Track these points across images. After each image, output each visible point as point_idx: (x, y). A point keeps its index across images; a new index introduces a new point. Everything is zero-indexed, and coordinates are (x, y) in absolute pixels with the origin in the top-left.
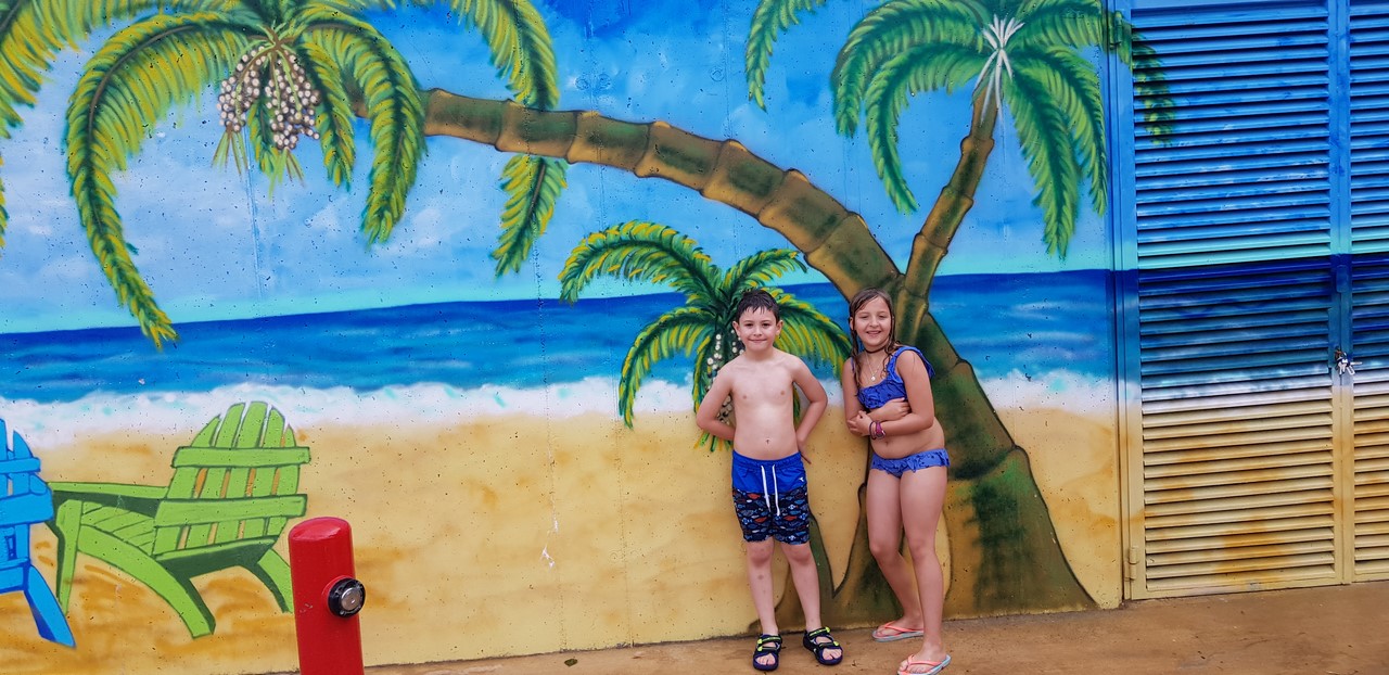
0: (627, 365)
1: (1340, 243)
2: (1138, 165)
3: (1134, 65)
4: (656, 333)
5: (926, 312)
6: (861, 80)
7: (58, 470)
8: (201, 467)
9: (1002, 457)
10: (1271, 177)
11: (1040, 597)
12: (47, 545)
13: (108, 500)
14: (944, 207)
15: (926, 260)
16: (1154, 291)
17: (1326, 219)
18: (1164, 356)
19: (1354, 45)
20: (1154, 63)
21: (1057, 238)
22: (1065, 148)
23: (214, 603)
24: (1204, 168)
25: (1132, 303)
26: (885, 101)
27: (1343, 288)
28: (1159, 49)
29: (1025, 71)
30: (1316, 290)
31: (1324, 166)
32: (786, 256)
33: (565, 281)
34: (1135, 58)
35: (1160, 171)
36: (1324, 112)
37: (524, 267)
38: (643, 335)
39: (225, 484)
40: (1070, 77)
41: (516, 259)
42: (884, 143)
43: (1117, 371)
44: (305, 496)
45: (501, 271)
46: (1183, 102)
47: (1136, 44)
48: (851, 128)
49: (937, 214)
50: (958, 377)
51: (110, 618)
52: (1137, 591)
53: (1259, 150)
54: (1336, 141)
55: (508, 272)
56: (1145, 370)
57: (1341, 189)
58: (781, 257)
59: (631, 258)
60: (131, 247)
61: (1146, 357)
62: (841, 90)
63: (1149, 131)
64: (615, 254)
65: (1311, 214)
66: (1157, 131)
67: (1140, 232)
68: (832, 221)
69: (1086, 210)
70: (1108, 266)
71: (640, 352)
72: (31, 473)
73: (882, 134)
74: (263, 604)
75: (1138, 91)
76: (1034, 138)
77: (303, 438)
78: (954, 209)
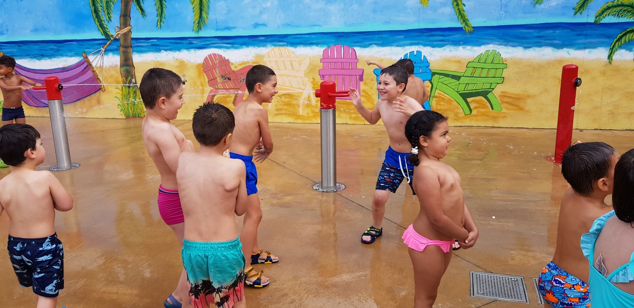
0: (613, 44)
4: (625, 34)
7: (434, 67)
8: (474, 68)
12: (428, 86)
13: (447, 75)
23: (472, 106)
33: (596, 17)
37: (584, 12)
38: (620, 35)
39: (481, 73)
41: (582, 10)
44: (504, 78)
45: (576, 13)
51: (443, 107)
55: (578, 14)
59: (621, 10)
60: (464, 5)
64: (615, 9)
71: (618, 40)
72: (427, 67)
74: (487, 107)
77: (506, 61)
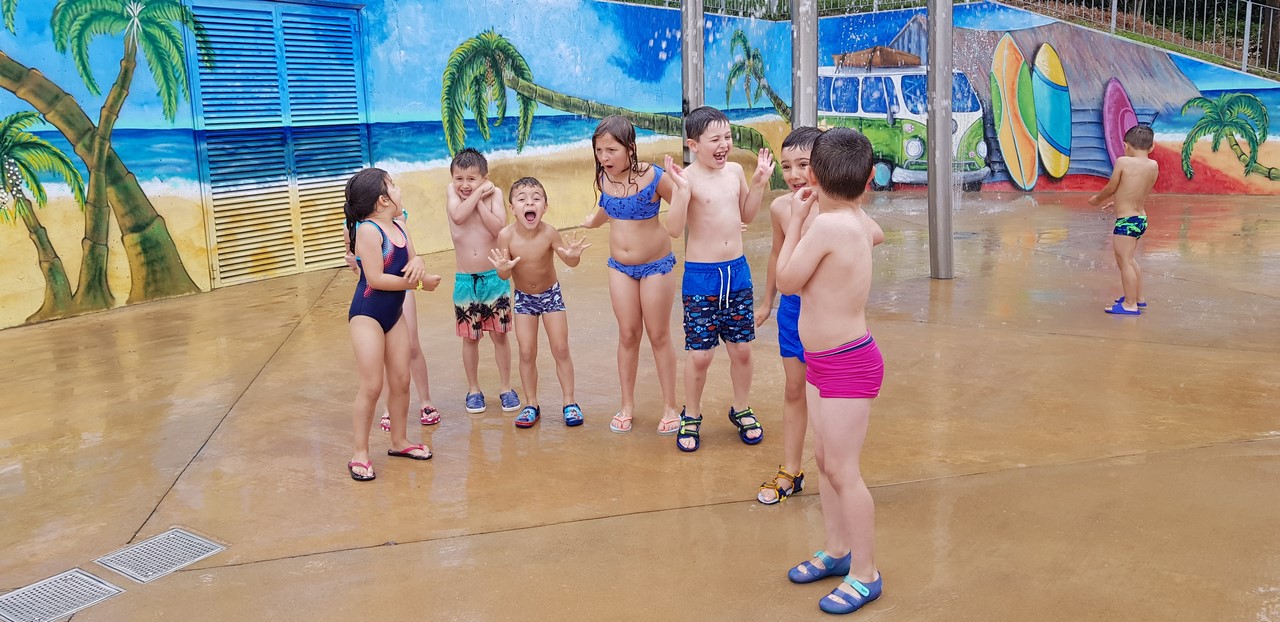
1: (286, 121)
2: (202, 80)
3: (196, 32)
5: (110, 147)
6: (67, 25)
9: (152, 221)
10: (257, 90)
11: (175, 289)
14: (114, 94)
15: (108, 121)
16: (213, 141)
17: (279, 110)
18: (220, 171)
19: (285, 34)
20: (204, 32)
21: (170, 113)
22: (170, 69)
24: (230, 84)
25: (204, 146)
26: (80, 36)
27: (289, 141)
28: (206, 26)
29: (148, 29)
30: (279, 142)
31: (277, 86)
32: (33, 115)
34: (196, 29)
35: (211, 84)
36: (275, 63)
40: (168, 34)
42: (81, 58)
43: (201, 179)
46: (218, 52)
47: (196, 22)
48: (63, 49)
49: (111, 97)
50: (128, 181)
52: (218, 284)
53: (251, 77)
54: (281, 76)
56: (213, 178)
57: (285, 98)
58: (30, 116)
61: (212, 172)
62: (57, 29)
63: (204, 64)
65: (274, 108)
66: (208, 65)
67: (205, 112)
68: (57, 97)
69: (181, 99)
70: (191, 127)
73: (80, 53)
75: (198, 45)
76: (155, 63)
78: (120, 95)
